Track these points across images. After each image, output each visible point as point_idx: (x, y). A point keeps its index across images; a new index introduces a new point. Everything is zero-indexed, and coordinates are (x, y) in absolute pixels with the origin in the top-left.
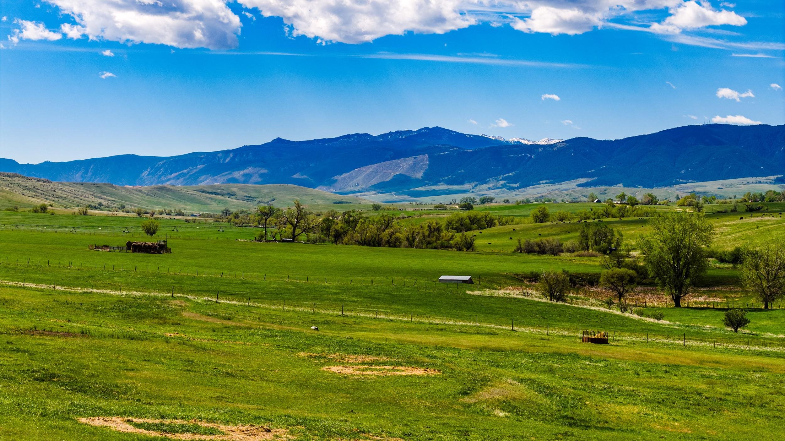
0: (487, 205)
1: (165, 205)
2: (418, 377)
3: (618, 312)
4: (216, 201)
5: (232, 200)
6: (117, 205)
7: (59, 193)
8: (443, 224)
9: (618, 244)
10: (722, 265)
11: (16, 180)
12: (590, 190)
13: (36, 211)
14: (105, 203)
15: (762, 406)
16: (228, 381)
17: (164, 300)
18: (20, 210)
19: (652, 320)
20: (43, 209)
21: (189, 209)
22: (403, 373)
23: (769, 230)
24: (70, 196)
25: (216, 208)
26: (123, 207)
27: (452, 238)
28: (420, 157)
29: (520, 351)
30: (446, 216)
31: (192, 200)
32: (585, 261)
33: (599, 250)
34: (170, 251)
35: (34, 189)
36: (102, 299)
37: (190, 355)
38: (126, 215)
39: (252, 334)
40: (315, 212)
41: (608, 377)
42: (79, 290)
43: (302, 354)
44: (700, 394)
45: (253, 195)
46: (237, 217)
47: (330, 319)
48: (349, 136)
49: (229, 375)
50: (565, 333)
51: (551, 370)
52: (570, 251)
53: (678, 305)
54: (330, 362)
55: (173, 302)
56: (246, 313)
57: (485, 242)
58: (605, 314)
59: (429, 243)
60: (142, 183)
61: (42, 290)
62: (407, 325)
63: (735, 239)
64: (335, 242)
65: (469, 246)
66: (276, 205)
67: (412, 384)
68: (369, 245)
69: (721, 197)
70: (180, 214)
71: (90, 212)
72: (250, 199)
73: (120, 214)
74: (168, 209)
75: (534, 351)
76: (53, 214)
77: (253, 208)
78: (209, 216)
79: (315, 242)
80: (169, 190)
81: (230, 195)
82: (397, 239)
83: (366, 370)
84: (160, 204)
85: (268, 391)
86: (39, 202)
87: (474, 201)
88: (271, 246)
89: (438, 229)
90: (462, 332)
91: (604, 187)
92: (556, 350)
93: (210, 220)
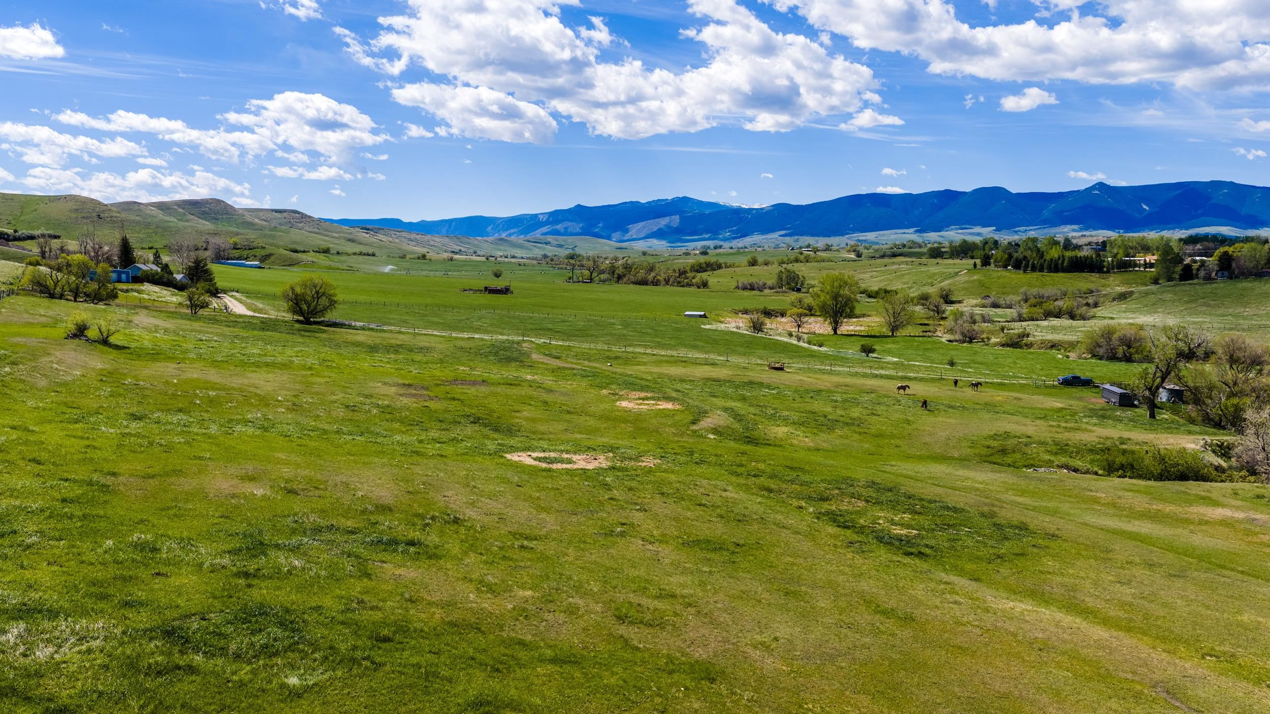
0: (718, 251)
1: (504, 250)
2: (669, 410)
3: (795, 342)
4: (540, 248)
5: (548, 247)
6: (472, 251)
7: (432, 243)
8: (688, 269)
9: (802, 284)
10: (869, 300)
11: (403, 234)
12: (788, 239)
13: (419, 258)
14: (463, 249)
15: (859, 425)
16: (568, 417)
17: (518, 343)
18: (408, 257)
19: (816, 348)
20: (424, 257)
21: (519, 253)
22: (661, 407)
23: (903, 275)
24: (439, 245)
25: (538, 252)
26: (475, 252)
27: (693, 278)
28: (673, 217)
29: (729, 381)
30: (691, 261)
31: (521, 247)
32: (780, 297)
33: (790, 289)
34: (512, 293)
35: (416, 240)
36: (481, 343)
37: (545, 396)
38: (478, 259)
39: (575, 375)
40: (604, 256)
41: (776, 403)
42: (466, 335)
43: (605, 392)
44: (825, 417)
45: (562, 243)
46: (552, 260)
47: (619, 354)
48: (625, 203)
49: (569, 412)
50: (759, 362)
51: (744, 399)
52: (771, 288)
53: (835, 333)
54: (621, 398)
55: (524, 345)
56: (568, 352)
57: (715, 280)
58: (787, 343)
59: (679, 282)
60: (488, 235)
61: (444, 337)
62: (664, 358)
63: (880, 281)
64: (617, 282)
65: (705, 285)
66: (578, 251)
67: (666, 416)
68: (640, 284)
69: (877, 243)
70: (513, 257)
71: (456, 257)
72: (560, 246)
73: (474, 258)
74: (506, 254)
75: (737, 380)
76: (430, 260)
77: (563, 253)
78: (534, 259)
79: (604, 281)
80: (506, 240)
81: (546, 243)
82: (658, 280)
83: (641, 404)
84: (500, 250)
85: (590, 423)
86: (421, 250)
87: (709, 248)
88: (576, 286)
89: (685, 272)
90: (696, 363)
91: (796, 237)
92: (751, 378)
93: (535, 262)
